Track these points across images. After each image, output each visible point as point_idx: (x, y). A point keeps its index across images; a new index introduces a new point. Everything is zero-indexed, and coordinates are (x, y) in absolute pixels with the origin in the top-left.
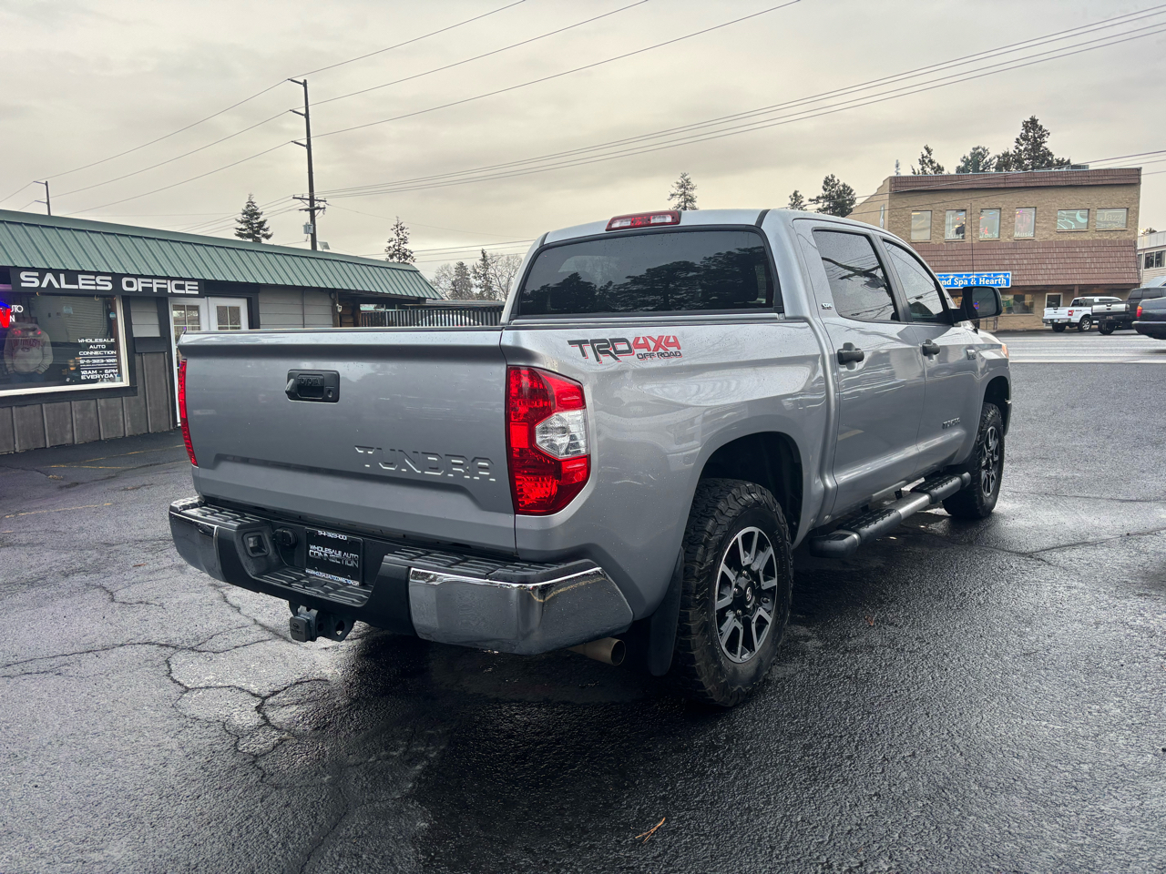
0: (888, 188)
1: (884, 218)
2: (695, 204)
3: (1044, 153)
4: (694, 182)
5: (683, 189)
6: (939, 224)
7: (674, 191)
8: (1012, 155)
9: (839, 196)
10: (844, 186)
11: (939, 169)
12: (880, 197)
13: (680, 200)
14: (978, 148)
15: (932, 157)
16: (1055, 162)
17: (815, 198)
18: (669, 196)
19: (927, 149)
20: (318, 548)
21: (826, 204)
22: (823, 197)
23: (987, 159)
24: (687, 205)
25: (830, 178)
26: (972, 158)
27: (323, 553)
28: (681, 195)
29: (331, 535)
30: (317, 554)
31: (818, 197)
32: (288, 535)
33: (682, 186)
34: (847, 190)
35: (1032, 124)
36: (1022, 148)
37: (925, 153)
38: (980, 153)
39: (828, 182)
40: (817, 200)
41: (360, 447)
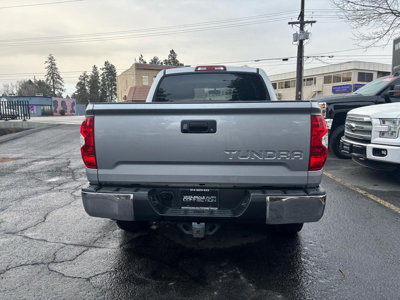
0: (135, 67)
1: (133, 77)
2: (56, 66)
3: (176, 61)
4: (55, 58)
5: (50, 60)
6: (151, 80)
7: (47, 60)
8: (167, 61)
9: (110, 68)
10: (112, 65)
11: (145, 62)
12: (132, 70)
13: (50, 64)
14: (155, 57)
15: (143, 58)
16: (179, 64)
17: (102, 68)
18: (45, 62)
19: (141, 55)
20: (189, 197)
21: (106, 71)
22: (105, 68)
23: (158, 61)
24: (53, 66)
25: (107, 62)
26: (154, 60)
27: (192, 199)
28: (50, 62)
29: (198, 190)
30: (188, 200)
31: (103, 68)
32: (171, 193)
33: (50, 59)
34: (112, 67)
35: (172, 52)
36: (170, 59)
37: (141, 57)
38: (156, 59)
39: (106, 63)
40: (103, 69)
41: (227, 151)
